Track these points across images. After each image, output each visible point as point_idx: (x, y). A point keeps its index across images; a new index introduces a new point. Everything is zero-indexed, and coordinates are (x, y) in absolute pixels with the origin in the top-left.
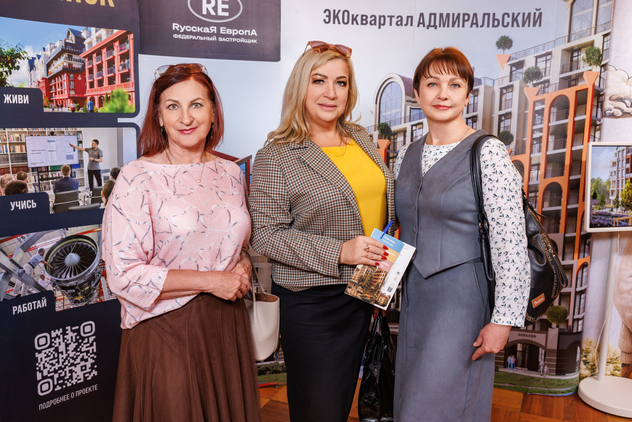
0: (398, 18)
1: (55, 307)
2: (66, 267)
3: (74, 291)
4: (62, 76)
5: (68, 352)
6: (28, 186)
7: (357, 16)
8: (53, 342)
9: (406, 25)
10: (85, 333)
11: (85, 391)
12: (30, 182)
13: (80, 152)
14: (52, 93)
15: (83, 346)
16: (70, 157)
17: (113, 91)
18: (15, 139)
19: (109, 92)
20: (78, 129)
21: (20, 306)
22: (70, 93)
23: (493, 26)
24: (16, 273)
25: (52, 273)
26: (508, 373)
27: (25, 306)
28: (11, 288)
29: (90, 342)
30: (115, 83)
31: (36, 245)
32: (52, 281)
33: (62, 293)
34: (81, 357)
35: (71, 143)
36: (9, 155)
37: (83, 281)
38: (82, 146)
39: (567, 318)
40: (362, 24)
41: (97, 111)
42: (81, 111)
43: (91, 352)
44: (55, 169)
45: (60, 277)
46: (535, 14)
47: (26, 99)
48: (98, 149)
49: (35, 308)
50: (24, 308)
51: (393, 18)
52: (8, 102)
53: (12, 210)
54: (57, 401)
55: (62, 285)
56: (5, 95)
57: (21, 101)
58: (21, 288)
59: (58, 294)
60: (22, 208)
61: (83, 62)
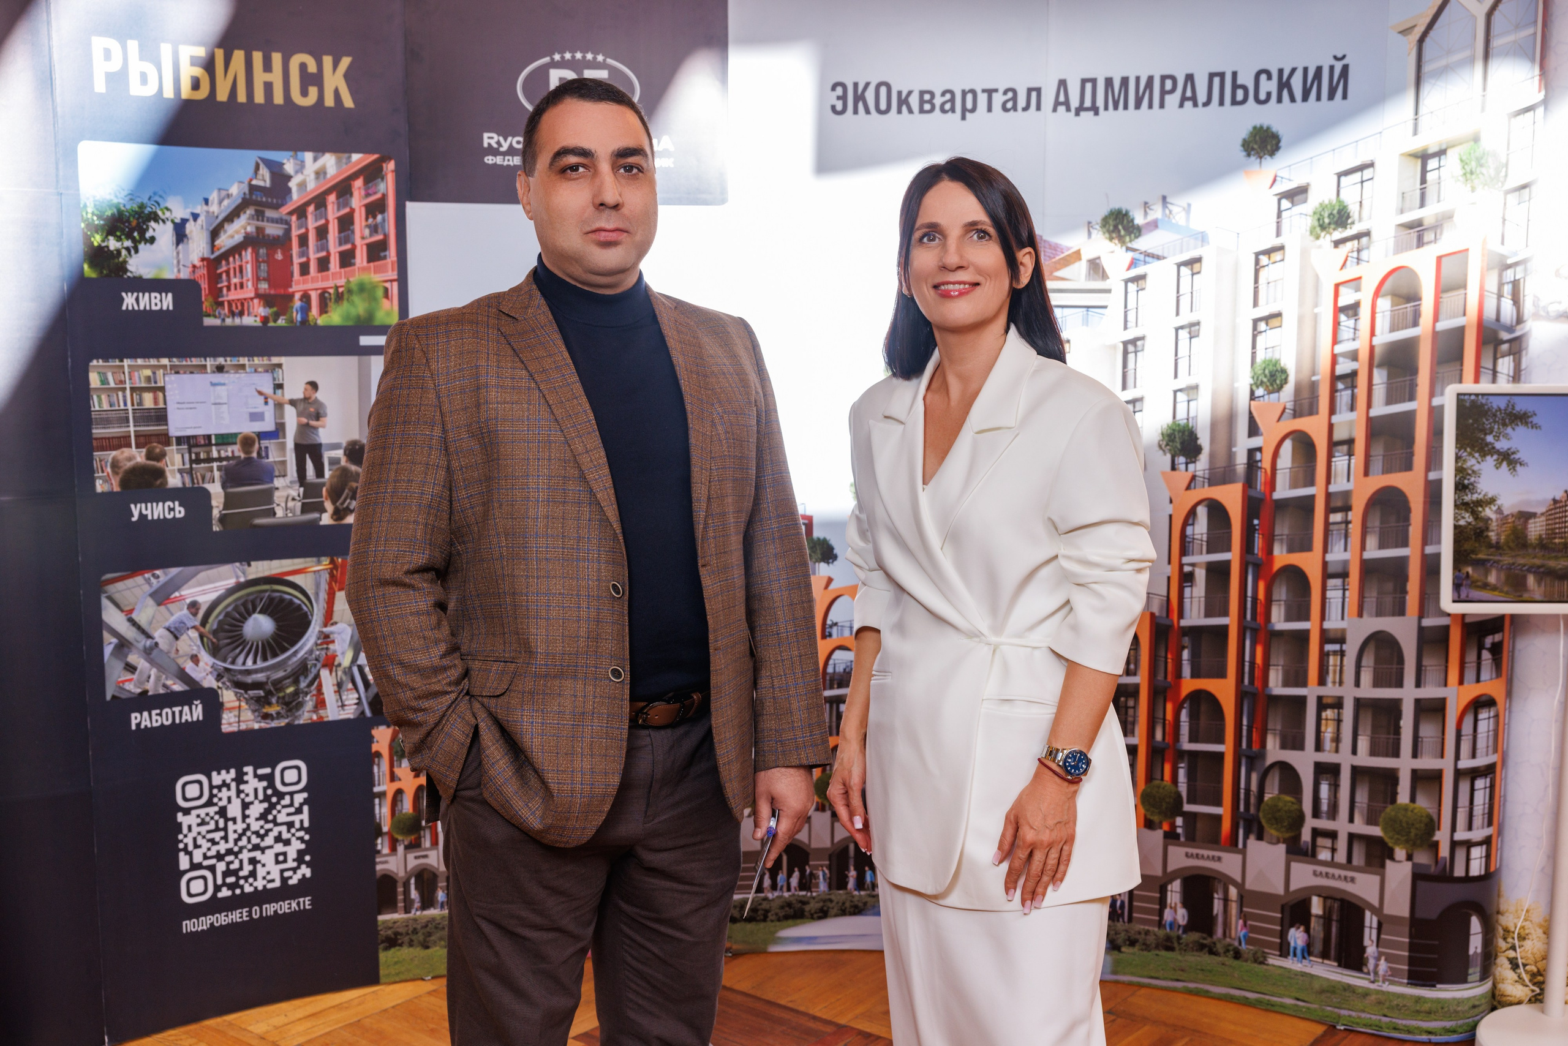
0: (1005, 93)
1: (220, 723)
2: (244, 643)
3: (262, 693)
4: (243, 253)
5: (248, 821)
6: (168, 474)
7: (910, 93)
8: (216, 796)
9: (1026, 108)
10: (284, 784)
11: (284, 907)
12: (173, 464)
13: (279, 406)
14: (221, 289)
15: (279, 812)
16: (256, 417)
17: (351, 279)
18: (143, 379)
19: (342, 282)
20: (275, 360)
21: (146, 714)
22: (259, 286)
23: (1234, 102)
24: (141, 646)
25: (215, 651)
26: (1289, 970)
27: (157, 715)
28: (129, 676)
29: (297, 805)
30: (354, 264)
31: (183, 593)
32: (215, 670)
33: (236, 695)
34: (275, 833)
35: (259, 389)
36: (130, 412)
37: (281, 674)
38: (283, 395)
39: (1436, 838)
40: (922, 111)
41: (316, 323)
42: (281, 322)
43: (297, 825)
44: (225, 440)
45: (233, 662)
46: (1332, 68)
47: (167, 302)
48: (316, 401)
49: (177, 721)
50: (154, 717)
51: (994, 95)
52: (130, 308)
53: (135, 519)
54: (222, 919)
55: (235, 679)
56: (124, 294)
57: (156, 304)
58: (149, 677)
59: (228, 696)
60: (156, 517)
61: (288, 223)
